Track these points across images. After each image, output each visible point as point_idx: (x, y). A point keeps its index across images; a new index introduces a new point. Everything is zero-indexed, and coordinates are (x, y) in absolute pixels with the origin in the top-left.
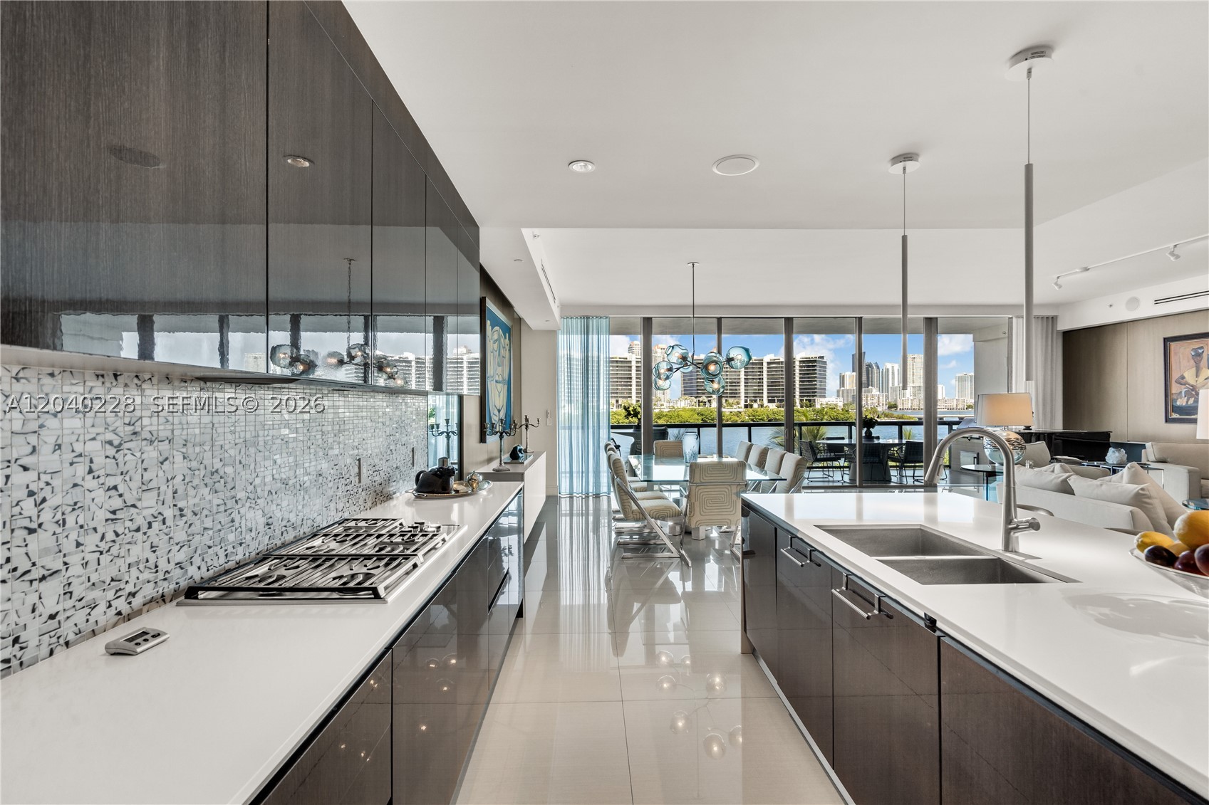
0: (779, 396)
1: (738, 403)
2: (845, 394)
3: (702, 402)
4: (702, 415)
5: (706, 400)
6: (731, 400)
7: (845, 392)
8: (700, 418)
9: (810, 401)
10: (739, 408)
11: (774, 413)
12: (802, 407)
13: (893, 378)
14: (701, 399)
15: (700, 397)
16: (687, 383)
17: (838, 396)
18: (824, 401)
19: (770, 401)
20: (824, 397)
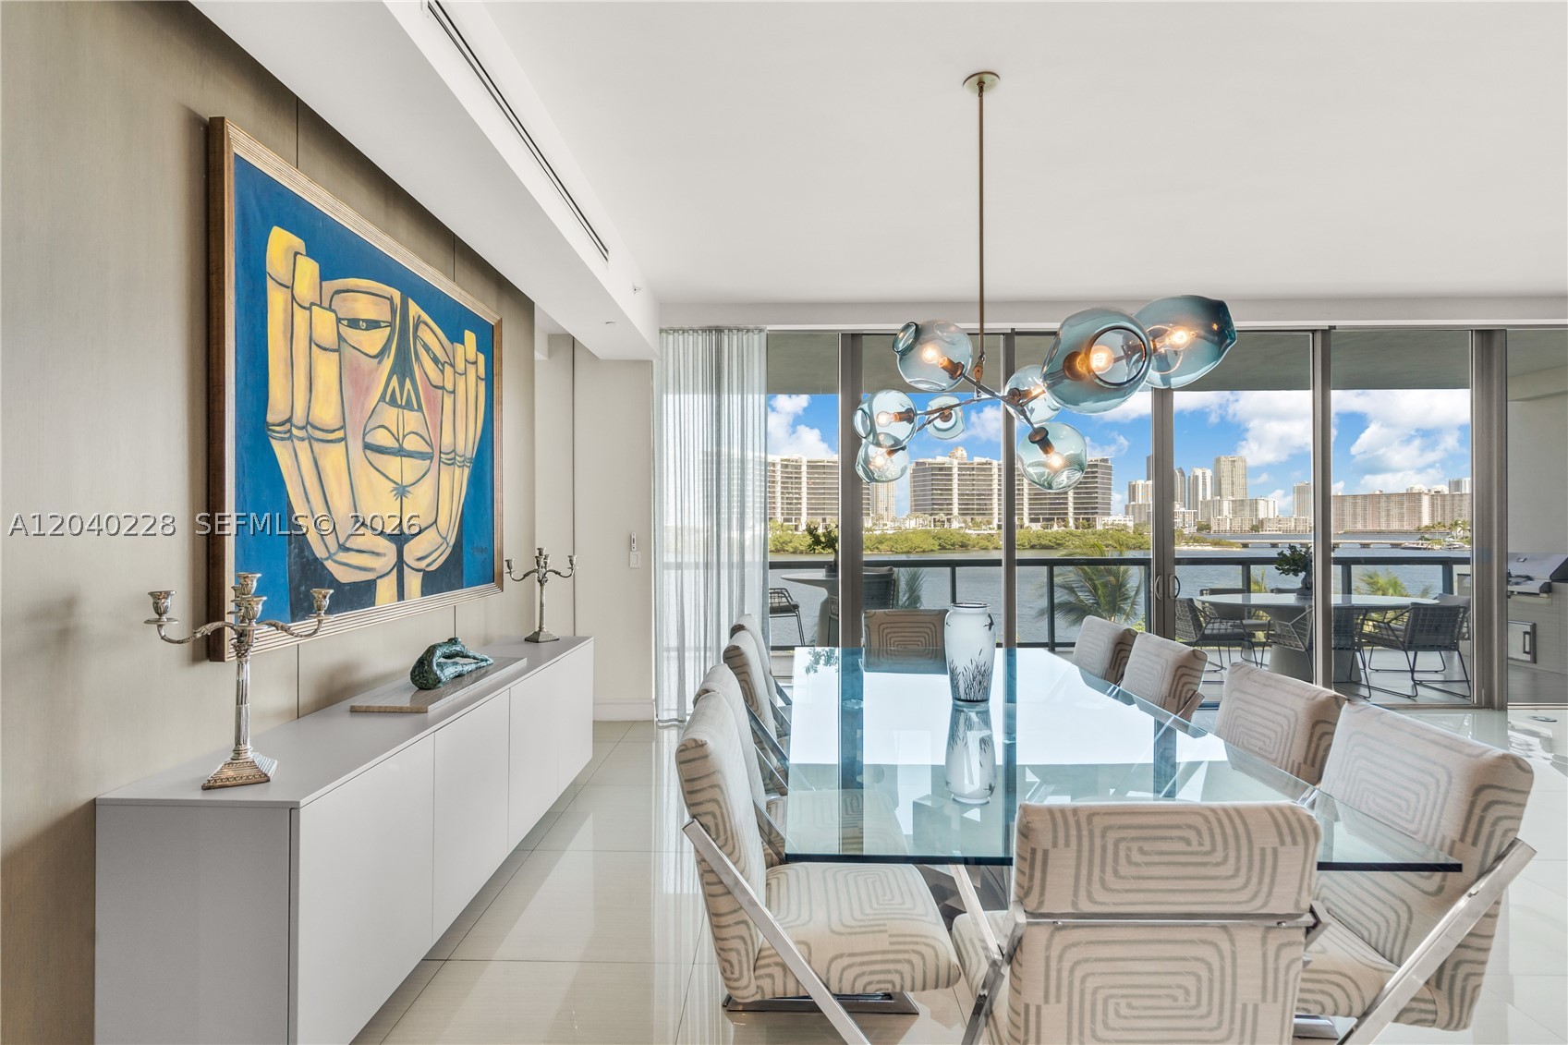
0: (1045, 514)
1: (989, 523)
2: (1137, 511)
3: (939, 521)
4: (940, 539)
5: (945, 518)
6: (979, 519)
7: (1137, 507)
8: (937, 543)
9: (1088, 520)
10: (990, 529)
11: (1039, 537)
12: (1077, 528)
13: (1205, 489)
14: (937, 517)
15: (937, 514)
16: (919, 495)
17: (1127, 513)
18: (1109, 519)
19: (1032, 520)
20: (1109, 514)
